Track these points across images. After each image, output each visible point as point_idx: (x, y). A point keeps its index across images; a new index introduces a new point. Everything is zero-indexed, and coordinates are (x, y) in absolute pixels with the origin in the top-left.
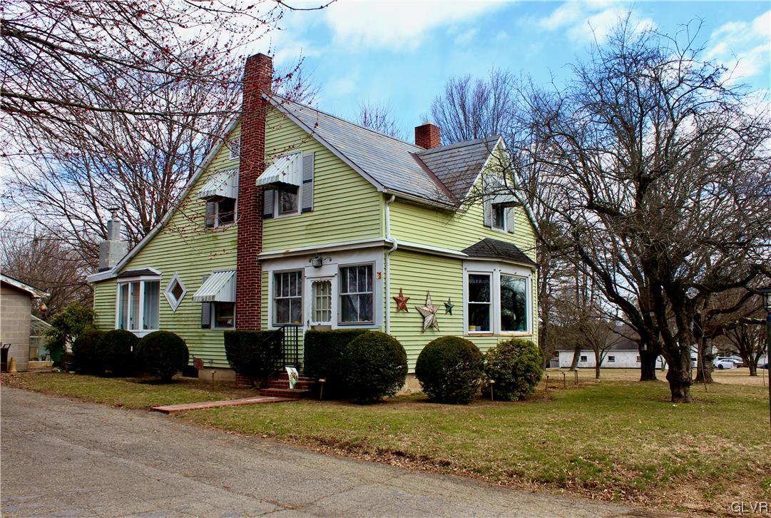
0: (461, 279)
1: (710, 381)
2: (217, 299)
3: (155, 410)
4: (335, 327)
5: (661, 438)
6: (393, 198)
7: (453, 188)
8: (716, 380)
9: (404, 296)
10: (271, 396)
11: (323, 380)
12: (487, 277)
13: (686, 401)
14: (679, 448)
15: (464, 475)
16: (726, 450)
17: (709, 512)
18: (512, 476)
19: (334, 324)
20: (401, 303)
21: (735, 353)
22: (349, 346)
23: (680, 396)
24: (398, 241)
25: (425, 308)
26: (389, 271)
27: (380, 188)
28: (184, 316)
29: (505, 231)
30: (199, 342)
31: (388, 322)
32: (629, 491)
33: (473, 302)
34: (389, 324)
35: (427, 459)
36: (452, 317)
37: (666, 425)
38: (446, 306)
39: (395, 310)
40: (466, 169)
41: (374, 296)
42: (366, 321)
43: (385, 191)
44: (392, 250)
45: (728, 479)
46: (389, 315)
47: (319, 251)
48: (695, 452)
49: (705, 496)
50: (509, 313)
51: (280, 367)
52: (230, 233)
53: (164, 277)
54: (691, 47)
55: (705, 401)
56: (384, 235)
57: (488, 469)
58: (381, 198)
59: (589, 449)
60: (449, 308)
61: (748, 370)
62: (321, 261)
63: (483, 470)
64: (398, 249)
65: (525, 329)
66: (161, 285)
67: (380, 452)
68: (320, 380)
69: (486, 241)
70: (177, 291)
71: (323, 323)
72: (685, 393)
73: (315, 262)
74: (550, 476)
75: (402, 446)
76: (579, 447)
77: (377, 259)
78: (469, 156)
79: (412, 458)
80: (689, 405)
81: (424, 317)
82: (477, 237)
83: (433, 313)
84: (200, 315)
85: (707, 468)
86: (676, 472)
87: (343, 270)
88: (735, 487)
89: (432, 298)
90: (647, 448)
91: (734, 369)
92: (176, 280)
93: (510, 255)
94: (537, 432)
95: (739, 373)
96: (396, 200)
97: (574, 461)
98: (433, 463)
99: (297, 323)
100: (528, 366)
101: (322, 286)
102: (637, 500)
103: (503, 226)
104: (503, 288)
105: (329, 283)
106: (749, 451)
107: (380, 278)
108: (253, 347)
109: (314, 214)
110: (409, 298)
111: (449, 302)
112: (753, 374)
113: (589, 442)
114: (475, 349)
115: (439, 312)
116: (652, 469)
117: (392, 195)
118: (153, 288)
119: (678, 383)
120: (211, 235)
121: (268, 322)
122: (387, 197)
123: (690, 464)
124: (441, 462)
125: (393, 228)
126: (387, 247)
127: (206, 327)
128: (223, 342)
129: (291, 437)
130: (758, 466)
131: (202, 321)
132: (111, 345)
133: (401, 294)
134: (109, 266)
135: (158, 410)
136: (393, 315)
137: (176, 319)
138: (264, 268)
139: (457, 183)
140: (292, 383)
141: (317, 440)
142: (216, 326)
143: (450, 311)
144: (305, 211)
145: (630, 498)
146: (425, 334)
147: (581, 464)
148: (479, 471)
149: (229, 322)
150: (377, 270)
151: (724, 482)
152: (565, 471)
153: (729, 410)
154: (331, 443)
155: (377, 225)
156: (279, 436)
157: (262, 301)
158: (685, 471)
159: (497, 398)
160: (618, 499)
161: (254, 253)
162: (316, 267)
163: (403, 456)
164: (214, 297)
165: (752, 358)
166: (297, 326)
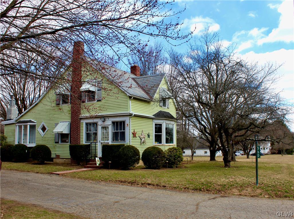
0: (152, 126)
1: (235, 161)
2: (63, 133)
3: (53, 174)
4: (110, 143)
5: (225, 177)
6: (133, 98)
7: (150, 93)
8: (236, 160)
9: (135, 132)
10: (89, 168)
11: (110, 162)
12: (161, 125)
13: (229, 167)
14: (231, 180)
15: (171, 189)
16: (244, 180)
17: (241, 195)
18: (185, 189)
19: (110, 142)
20: (134, 134)
21: (241, 150)
22: (120, 150)
23: (227, 165)
24: (134, 113)
25: (142, 136)
26: (131, 124)
27: (128, 94)
28: (47, 138)
29: (166, 108)
30: (54, 148)
31: (130, 141)
32: (219, 191)
33: (156, 134)
34: (131, 142)
35: (158, 185)
36: (150, 139)
37: (226, 174)
38: (148, 135)
39: (132, 137)
40: (153, 85)
41: (125, 132)
42: (122, 141)
43: (130, 95)
44: (132, 116)
45: (245, 187)
46: (131, 139)
47: (104, 116)
48: (236, 180)
49: (239, 191)
50: (168, 137)
51: (90, 158)
52: (67, 108)
53: (37, 123)
54: (233, 52)
55: (235, 167)
56: (129, 111)
57: (178, 187)
58: (128, 98)
59: (206, 181)
60: (149, 136)
61: (246, 156)
62: (105, 119)
63: (176, 188)
64: (134, 116)
65: (173, 143)
66: (36, 126)
67: (142, 184)
68: (109, 162)
69: (160, 112)
70: (44, 129)
71: (105, 142)
72: (229, 164)
73: (103, 120)
74: (197, 188)
75: (149, 182)
76: (203, 180)
77: (127, 119)
78: (154, 80)
79: (153, 185)
80: (231, 168)
81: (141, 139)
82: (157, 110)
83: (144, 138)
84: (54, 138)
85: (239, 184)
86: (231, 186)
87: (113, 123)
88: (247, 189)
89: (144, 133)
90: (222, 180)
91: (241, 156)
92: (43, 124)
93: (168, 116)
94: (188, 177)
95: (243, 157)
96: (133, 99)
97: (203, 184)
98: (160, 186)
99: (95, 141)
100: (179, 156)
101: (105, 128)
102: (222, 193)
103: (165, 106)
104: (166, 129)
105: (108, 128)
106: (250, 180)
107: (128, 126)
108: (81, 150)
109: (102, 102)
110: (137, 133)
111: (149, 134)
112: (248, 158)
113: (205, 179)
114: (162, 151)
115: (146, 137)
116: (225, 185)
117: (132, 97)
118: (33, 127)
119: (227, 161)
120: (58, 108)
121: (83, 141)
122: (130, 97)
123: (235, 183)
124: (163, 186)
125: (132, 108)
126: (131, 115)
127: (58, 143)
128: (69, 148)
129: (110, 181)
130: (252, 183)
131: (55, 140)
132: (18, 150)
133: (134, 131)
134: (12, 118)
135: (54, 174)
136: (132, 139)
137: (43, 140)
138: (82, 121)
139: (151, 91)
140: (98, 164)
141: (119, 181)
142: (61, 142)
143: (149, 137)
144: (98, 101)
145: (220, 193)
146: (142, 145)
147: (205, 185)
148: (175, 188)
149: (67, 141)
150: (126, 123)
151: (244, 187)
152: (201, 186)
153: (243, 169)
154: (125, 182)
155: (127, 107)
156: (106, 180)
157: (81, 133)
158: (234, 185)
159: (169, 167)
160: (217, 193)
161: (78, 116)
162: (103, 121)
163: (150, 185)
164: (62, 132)
165: (247, 151)
166: (96, 143)
